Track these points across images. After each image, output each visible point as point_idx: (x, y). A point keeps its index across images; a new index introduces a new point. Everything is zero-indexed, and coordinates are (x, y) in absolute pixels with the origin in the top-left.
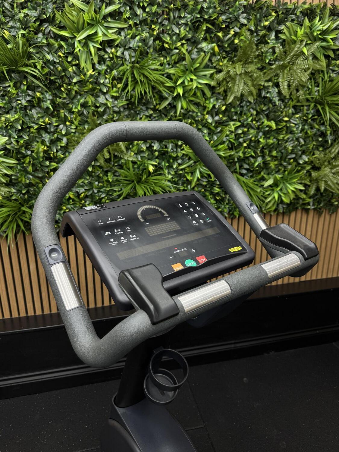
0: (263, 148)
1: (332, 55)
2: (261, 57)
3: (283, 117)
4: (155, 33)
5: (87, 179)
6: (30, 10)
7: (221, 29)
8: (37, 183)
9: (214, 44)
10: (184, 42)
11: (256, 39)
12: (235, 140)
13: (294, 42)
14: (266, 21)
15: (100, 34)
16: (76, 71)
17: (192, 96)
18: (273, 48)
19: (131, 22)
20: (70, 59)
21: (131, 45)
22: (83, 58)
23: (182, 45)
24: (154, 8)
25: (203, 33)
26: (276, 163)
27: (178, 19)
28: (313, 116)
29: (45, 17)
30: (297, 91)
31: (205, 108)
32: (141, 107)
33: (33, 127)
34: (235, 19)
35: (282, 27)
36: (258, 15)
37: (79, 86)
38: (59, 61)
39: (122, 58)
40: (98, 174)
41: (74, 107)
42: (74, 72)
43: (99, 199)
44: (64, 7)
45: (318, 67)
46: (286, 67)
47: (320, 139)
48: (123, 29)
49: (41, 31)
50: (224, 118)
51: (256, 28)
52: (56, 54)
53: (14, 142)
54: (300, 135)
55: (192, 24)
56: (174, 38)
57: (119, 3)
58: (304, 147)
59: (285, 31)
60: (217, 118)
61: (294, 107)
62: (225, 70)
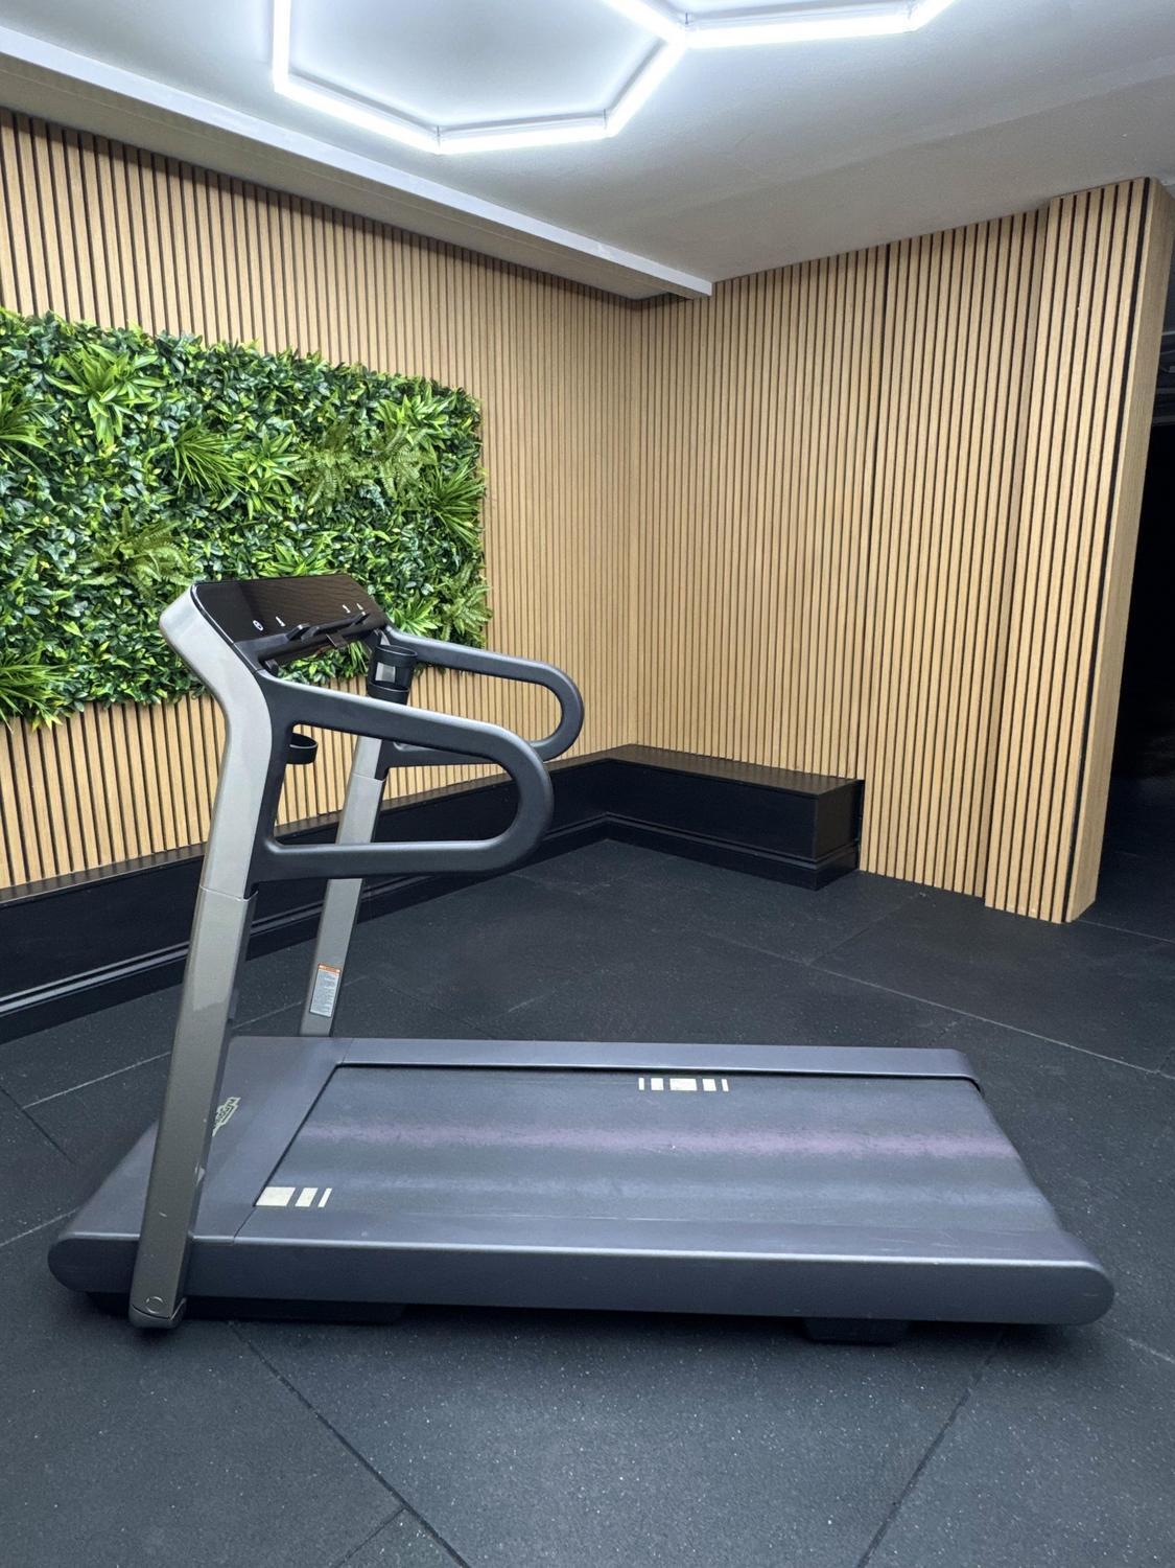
0: (371, 571)
2: (352, 441)
3: (392, 527)
4: (207, 399)
5: (109, 619)
6: (14, 348)
7: (297, 401)
8: (30, 626)
9: (291, 421)
10: (246, 413)
11: (344, 417)
12: (334, 558)
13: (395, 426)
14: (353, 394)
16: (89, 446)
17: (268, 491)
18: (367, 431)
19: (172, 381)
20: (78, 427)
21: (173, 414)
22: (102, 427)
23: (246, 417)
24: (201, 364)
25: (272, 403)
26: (393, 593)
27: (236, 382)
28: (430, 528)
29: (40, 362)
30: (407, 492)
31: (285, 510)
32: (192, 505)
33: (22, 532)
35: (374, 404)
36: (343, 386)
37: (96, 469)
38: (61, 428)
39: (162, 432)
40: (126, 611)
41: (90, 500)
42: (84, 447)
43: (132, 652)
44: (67, 349)
45: (428, 461)
46: (388, 459)
47: (445, 560)
48: (157, 389)
49: (32, 382)
50: (315, 527)
51: (342, 403)
52: (54, 417)
54: (418, 553)
55: (257, 389)
56: (234, 407)
57: (156, 354)
58: (426, 571)
59: (380, 409)
60: (303, 526)
61: (405, 514)
62: (310, 456)
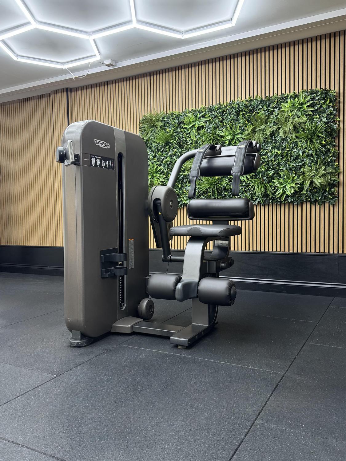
1: (311, 113)
9: (245, 120)
11: (268, 113)
15: (197, 124)
16: (190, 140)
17: (234, 143)
30: (291, 134)
34: (255, 107)
47: (312, 158)
49: (179, 127)
51: (267, 109)
53: (167, 169)
59: (282, 107)
